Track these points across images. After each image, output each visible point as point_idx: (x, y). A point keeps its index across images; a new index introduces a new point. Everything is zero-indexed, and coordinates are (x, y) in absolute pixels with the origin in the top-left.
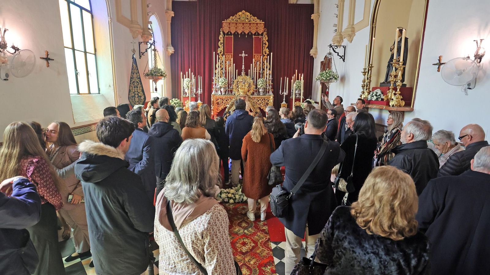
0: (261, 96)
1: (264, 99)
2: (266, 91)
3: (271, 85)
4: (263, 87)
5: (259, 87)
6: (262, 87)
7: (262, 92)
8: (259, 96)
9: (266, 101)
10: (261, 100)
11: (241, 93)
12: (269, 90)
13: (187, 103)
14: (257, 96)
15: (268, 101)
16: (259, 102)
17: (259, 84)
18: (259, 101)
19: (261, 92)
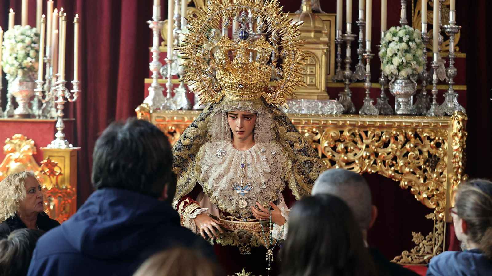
0: (399, 120)
1: (416, 136)
2: (429, 92)
3: (451, 62)
4: (409, 71)
5: (387, 69)
6: (403, 73)
7: (406, 95)
8: (386, 120)
9: (428, 147)
10: (401, 138)
11: (230, 96)
12: (443, 87)
13: (13, 151)
14: (379, 120)
15: (438, 145)
16: (389, 150)
17: (389, 54)
18: (386, 145)
19: (400, 95)
